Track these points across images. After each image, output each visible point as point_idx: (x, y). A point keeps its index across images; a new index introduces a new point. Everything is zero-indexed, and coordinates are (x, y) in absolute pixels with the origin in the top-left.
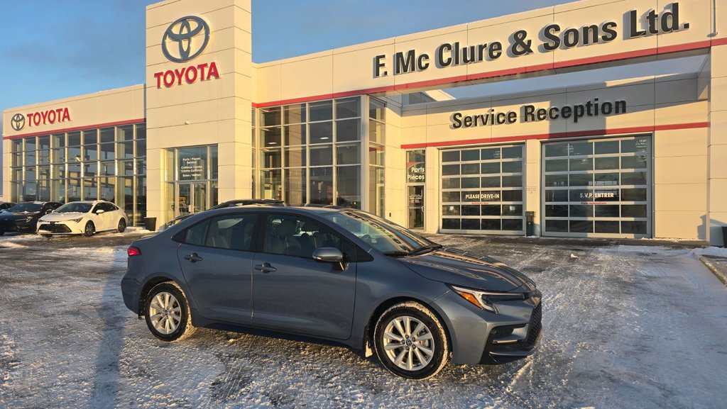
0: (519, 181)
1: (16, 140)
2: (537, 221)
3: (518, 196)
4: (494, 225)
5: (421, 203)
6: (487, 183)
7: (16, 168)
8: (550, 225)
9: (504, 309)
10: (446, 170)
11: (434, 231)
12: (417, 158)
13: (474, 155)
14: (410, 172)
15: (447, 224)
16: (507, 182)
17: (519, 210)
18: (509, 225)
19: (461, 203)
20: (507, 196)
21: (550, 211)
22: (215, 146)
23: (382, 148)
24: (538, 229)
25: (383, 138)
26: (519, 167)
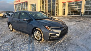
0: (81, 7)
1: (15, 5)
2: (83, 14)
3: (80, 10)
4: (76, 14)
5: (64, 11)
6: (75, 8)
7: (16, 8)
8: (85, 14)
9: (54, 30)
10: (69, 6)
11: (66, 15)
12: (64, 4)
13: (73, 3)
14: (63, 7)
15: (68, 14)
16: (79, 7)
17: (80, 12)
18: (78, 14)
19: (71, 11)
20: (78, 10)
21: (85, 12)
22: (35, 4)
23: (59, 3)
24: (83, 15)
25: (59, 1)
26: (81, 5)
